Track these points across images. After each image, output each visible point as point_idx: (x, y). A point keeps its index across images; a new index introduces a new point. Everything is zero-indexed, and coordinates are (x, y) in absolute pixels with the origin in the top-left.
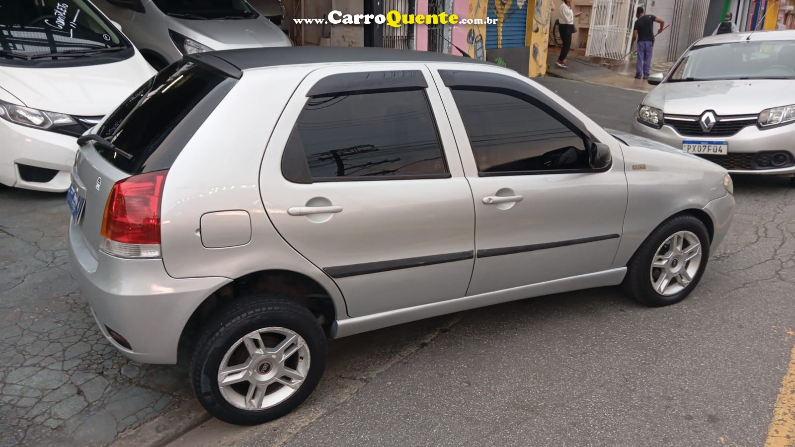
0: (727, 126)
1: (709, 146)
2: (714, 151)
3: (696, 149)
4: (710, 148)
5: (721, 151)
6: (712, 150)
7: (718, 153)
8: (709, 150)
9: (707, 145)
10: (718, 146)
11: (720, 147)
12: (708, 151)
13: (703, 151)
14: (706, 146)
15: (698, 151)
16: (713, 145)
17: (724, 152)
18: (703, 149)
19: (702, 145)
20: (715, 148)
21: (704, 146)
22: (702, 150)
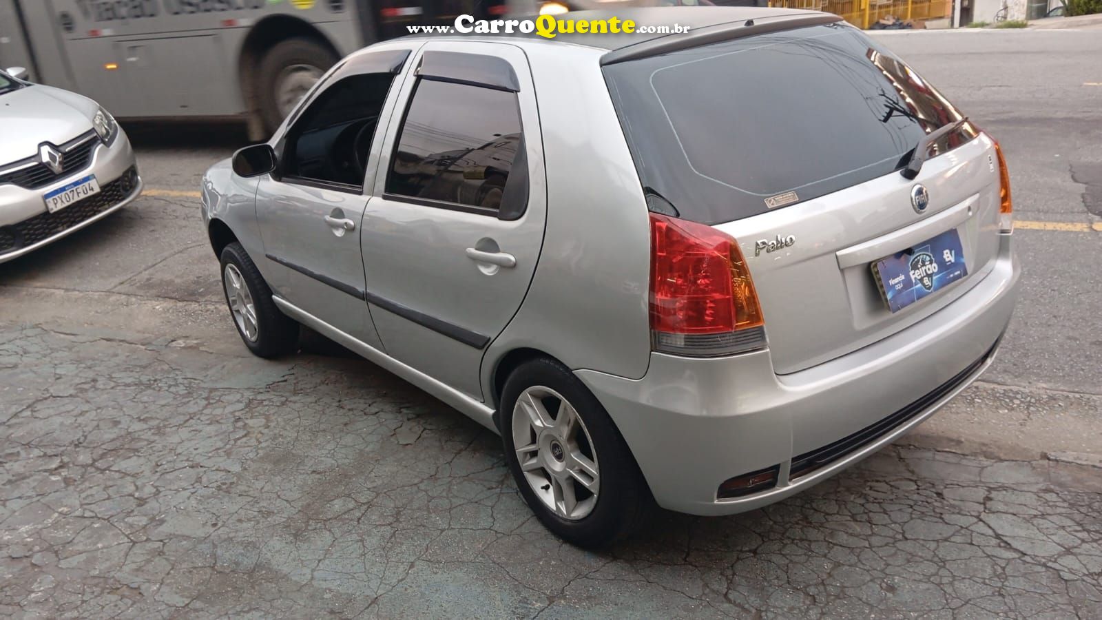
0: (76, 155)
1: (76, 189)
2: (85, 194)
3: (64, 199)
4: (79, 191)
5: (92, 189)
6: (82, 192)
7: (91, 193)
8: (78, 193)
9: (74, 189)
10: (86, 184)
11: (89, 184)
12: (78, 196)
13: (73, 199)
14: (73, 191)
15: (68, 201)
16: (80, 186)
17: (97, 190)
18: (71, 195)
19: (68, 192)
20: (84, 188)
21: (70, 192)
22: (71, 198)
